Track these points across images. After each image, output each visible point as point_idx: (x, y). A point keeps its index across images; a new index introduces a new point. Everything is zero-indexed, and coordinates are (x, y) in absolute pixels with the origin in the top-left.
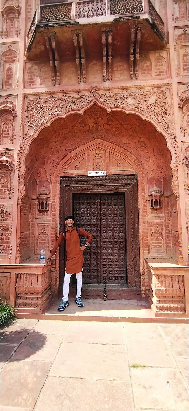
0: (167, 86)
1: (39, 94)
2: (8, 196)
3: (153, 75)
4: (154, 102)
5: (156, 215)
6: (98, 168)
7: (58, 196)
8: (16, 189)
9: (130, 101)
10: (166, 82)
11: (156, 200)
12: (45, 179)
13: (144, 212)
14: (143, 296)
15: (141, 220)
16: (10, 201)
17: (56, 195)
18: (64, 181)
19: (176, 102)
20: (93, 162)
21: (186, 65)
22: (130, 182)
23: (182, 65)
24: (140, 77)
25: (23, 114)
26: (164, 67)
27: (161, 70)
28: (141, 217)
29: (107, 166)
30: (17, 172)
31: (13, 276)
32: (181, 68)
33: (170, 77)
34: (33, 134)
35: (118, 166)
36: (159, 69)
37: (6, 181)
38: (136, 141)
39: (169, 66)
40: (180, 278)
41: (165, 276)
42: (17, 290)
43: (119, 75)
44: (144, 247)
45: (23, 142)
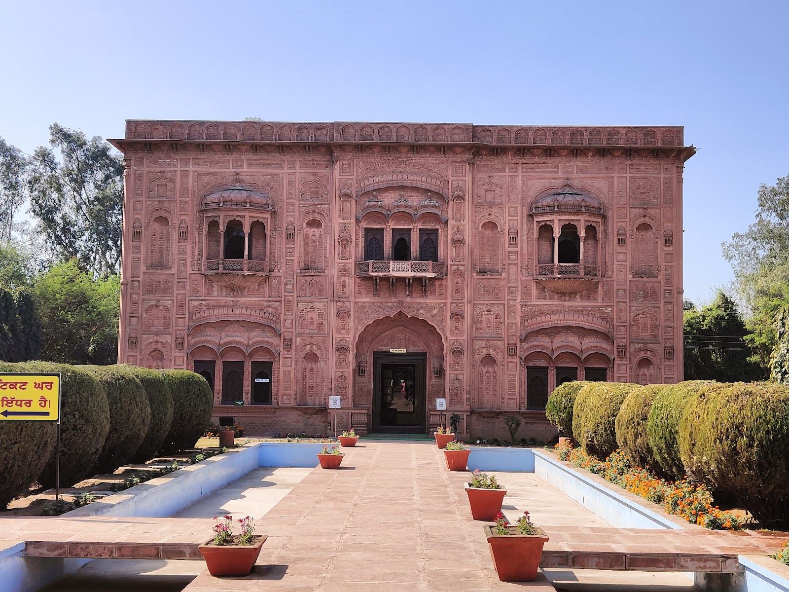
0: (445, 304)
1: (364, 303)
2: (346, 367)
3: (437, 296)
4: (436, 313)
5: (438, 380)
6: (400, 347)
7: (372, 365)
8: (351, 363)
9: (422, 311)
10: (444, 301)
11: (437, 371)
12: (363, 353)
13: (429, 378)
14: (426, 431)
15: (427, 383)
16: (348, 370)
17: (370, 365)
18: (376, 354)
19: (449, 314)
20: (397, 342)
21: (457, 290)
22: (422, 358)
23: (454, 290)
24: (429, 296)
25: (355, 315)
26: (444, 291)
27: (442, 293)
28: (427, 381)
29: (407, 346)
30: (351, 352)
31: (350, 414)
32: (454, 292)
33: (446, 298)
34: (361, 329)
35: (414, 346)
36: (440, 292)
37: (344, 357)
38: (427, 329)
39: (446, 291)
40: (444, 416)
41: (436, 415)
42: (352, 422)
43: (416, 294)
44: (429, 401)
45: (355, 333)
